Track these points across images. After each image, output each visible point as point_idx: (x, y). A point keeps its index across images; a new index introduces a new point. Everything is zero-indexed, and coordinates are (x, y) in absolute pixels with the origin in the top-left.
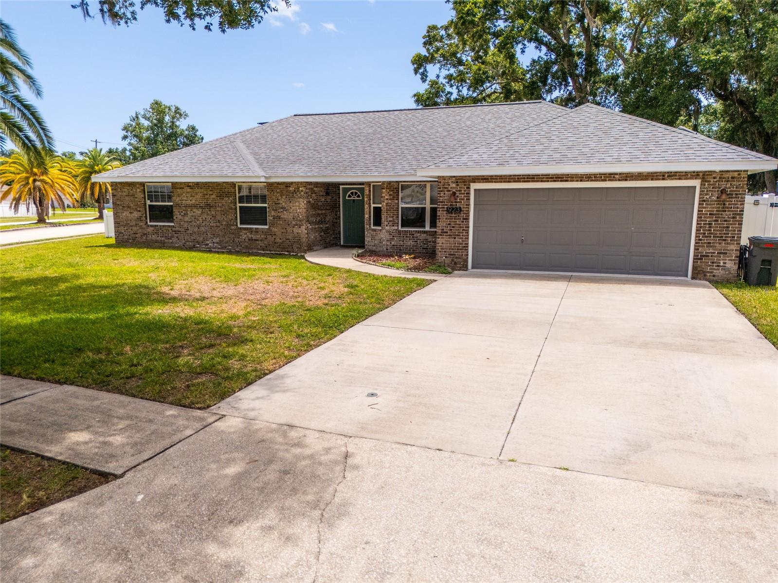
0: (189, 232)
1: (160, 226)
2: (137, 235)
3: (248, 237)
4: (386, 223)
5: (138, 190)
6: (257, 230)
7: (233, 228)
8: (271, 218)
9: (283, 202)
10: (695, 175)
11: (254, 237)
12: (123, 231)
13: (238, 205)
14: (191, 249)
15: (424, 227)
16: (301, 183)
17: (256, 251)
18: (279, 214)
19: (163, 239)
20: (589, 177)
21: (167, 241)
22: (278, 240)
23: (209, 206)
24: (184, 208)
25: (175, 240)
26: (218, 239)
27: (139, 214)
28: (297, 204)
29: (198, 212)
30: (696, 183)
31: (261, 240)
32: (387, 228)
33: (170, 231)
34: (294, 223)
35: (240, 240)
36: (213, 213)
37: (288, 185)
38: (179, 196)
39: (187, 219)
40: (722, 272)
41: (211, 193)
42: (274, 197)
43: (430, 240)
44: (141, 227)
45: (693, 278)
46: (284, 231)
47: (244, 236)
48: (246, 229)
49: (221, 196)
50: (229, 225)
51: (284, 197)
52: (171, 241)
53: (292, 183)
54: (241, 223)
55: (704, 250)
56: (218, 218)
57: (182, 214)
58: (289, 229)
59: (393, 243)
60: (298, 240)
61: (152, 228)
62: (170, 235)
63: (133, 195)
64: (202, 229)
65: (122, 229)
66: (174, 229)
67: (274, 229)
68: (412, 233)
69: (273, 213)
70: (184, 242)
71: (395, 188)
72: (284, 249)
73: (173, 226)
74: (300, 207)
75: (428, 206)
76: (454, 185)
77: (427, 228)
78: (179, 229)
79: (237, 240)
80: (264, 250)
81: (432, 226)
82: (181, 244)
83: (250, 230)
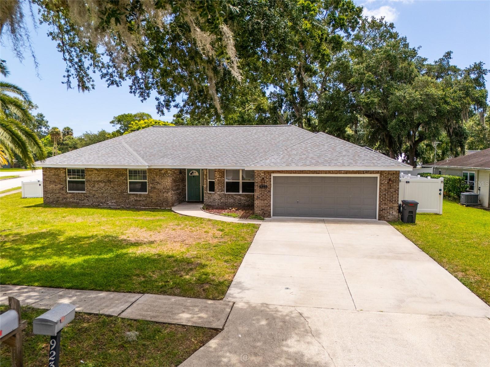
0: (95, 196)
1: (76, 193)
2: (59, 199)
3: (134, 199)
4: (218, 190)
5: (62, 172)
6: (140, 195)
7: (125, 194)
8: (150, 188)
9: (157, 179)
10: (377, 172)
11: (138, 199)
12: (49, 197)
13: (129, 181)
14: (97, 206)
15: (239, 192)
16: (169, 169)
17: (139, 207)
18: (155, 186)
19: (77, 201)
20: (329, 172)
21: (80, 202)
22: (154, 201)
23: (110, 181)
24: (93, 183)
25: (86, 201)
26: (115, 201)
27: (62, 186)
28: (166, 180)
29: (102, 185)
30: (378, 175)
31: (143, 201)
32: (219, 193)
33: (83, 196)
34: (164, 191)
35: (129, 201)
36: (112, 185)
37: (160, 170)
38: (90, 175)
39: (94, 189)
40: (392, 217)
41: (111, 174)
42: (152, 177)
43: (242, 199)
44: (62, 194)
45: (379, 220)
46: (158, 195)
47: (132, 198)
48: (134, 194)
49: (118, 176)
50: (122, 193)
51: (158, 176)
52: (83, 202)
53: (163, 169)
54: (130, 191)
55: (383, 207)
56: (116, 188)
57: (92, 186)
58: (161, 194)
59: (222, 201)
60: (166, 200)
61: (70, 195)
62: (82, 198)
63: (58, 175)
64: (105, 195)
65: (49, 195)
66: (85, 195)
67: (151, 194)
68: (232, 196)
69: (151, 185)
70: (92, 202)
71: (222, 172)
72: (157, 205)
73: (85, 193)
74: (168, 182)
75: (241, 181)
76: (263, 174)
77: (241, 193)
78: (89, 195)
79: (127, 201)
80: (144, 206)
81: (243, 192)
82: (90, 204)
83: (136, 195)
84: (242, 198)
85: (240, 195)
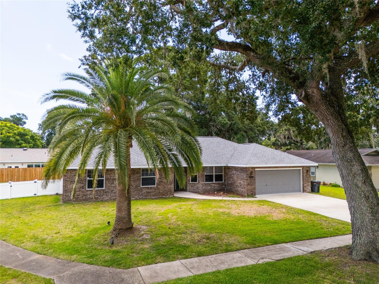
0: (114, 192)
2: (79, 196)
3: (146, 191)
4: (201, 181)
6: (151, 188)
7: (139, 188)
8: (158, 182)
10: (301, 167)
11: (149, 191)
13: (142, 177)
15: (213, 181)
17: (150, 197)
18: (162, 180)
19: (96, 196)
21: (100, 197)
22: (161, 191)
24: (112, 180)
25: (104, 196)
27: (82, 185)
31: (153, 192)
32: (201, 183)
33: (102, 192)
34: (169, 183)
35: (142, 193)
38: (109, 174)
39: (113, 185)
40: (309, 190)
44: (83, 192)
45: (303, 192)
46: (164, 187)
47: (144, 191)
48: (146, 188)
49: (134, 174)
52: (102, 197)
54: (142, 185)
55: (304, 185)
56: (132, 184)
57: (111, 183)
58: (166, 186)
59: (203, 188)
60: (170, 191)
61: (90, 192)
62: (102, 194)
65: (69, 194)
66: (104, 191)
67: (159, 187)
68: (210, 184)
69: (159, 180)
70: (110, 197)
71: (204, 168)
72: (164, 195)
74: (171, 177)
75: (214, 174)
76: (251, 169)
77: (214, 182)
78: (108, 191)
79: (140, 193)
80: (154, 196)
81: (215, 181)
82: (108, 198)
83: (148, 188)
84: (216, 185)
85: (214, 183)
